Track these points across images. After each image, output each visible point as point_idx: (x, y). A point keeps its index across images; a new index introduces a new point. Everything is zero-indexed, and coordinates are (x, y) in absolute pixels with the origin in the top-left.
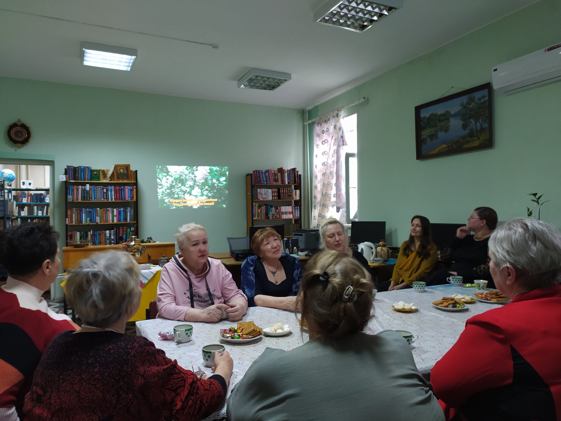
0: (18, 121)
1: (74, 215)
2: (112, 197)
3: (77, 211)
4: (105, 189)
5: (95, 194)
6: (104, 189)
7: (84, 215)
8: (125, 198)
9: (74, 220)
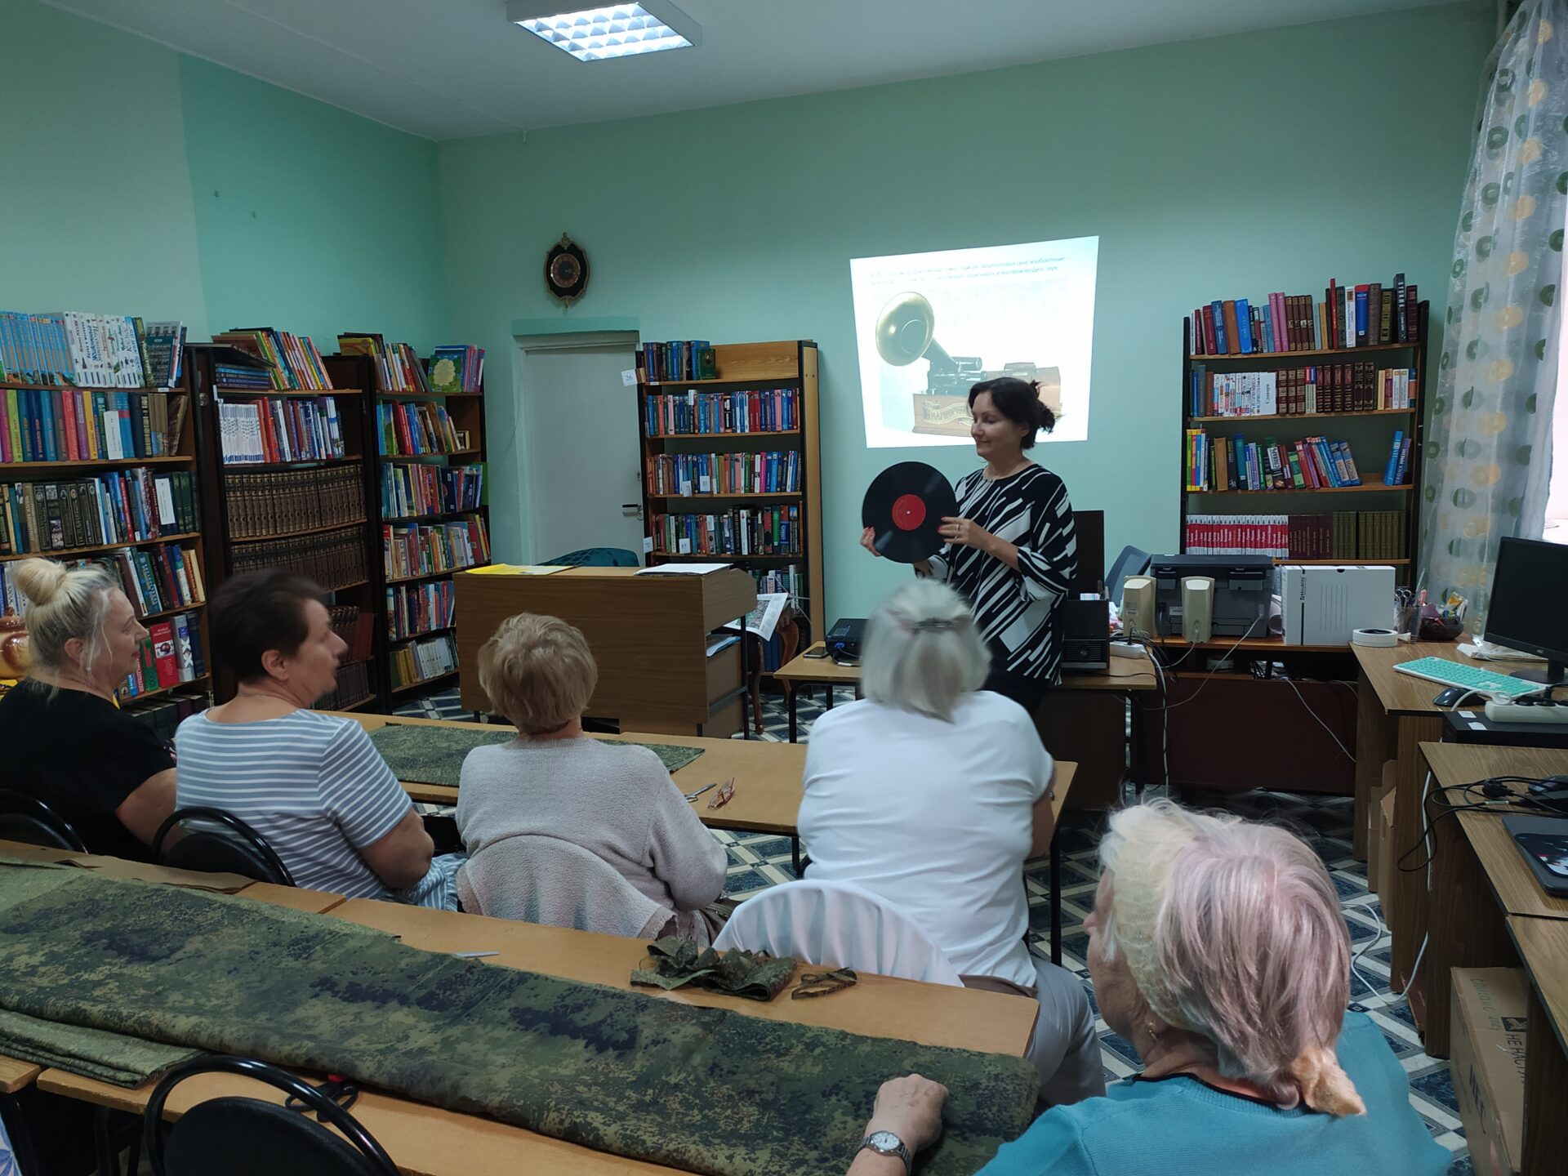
0: (562, 239)
1: (660, 472)
2: (744, 422)
3: (668, 462)
4: (728, 401)
5: (707, 416)
6: (725, 400)
7: (681, 471)
8: (773, 423)
9: (661, 486)
